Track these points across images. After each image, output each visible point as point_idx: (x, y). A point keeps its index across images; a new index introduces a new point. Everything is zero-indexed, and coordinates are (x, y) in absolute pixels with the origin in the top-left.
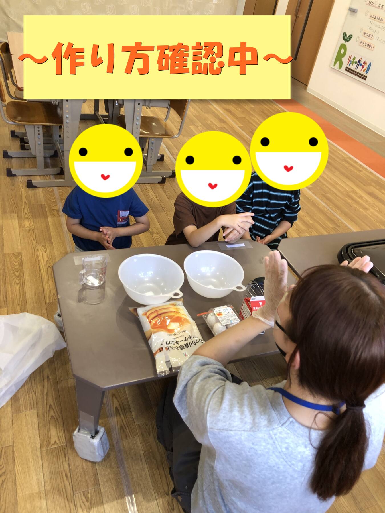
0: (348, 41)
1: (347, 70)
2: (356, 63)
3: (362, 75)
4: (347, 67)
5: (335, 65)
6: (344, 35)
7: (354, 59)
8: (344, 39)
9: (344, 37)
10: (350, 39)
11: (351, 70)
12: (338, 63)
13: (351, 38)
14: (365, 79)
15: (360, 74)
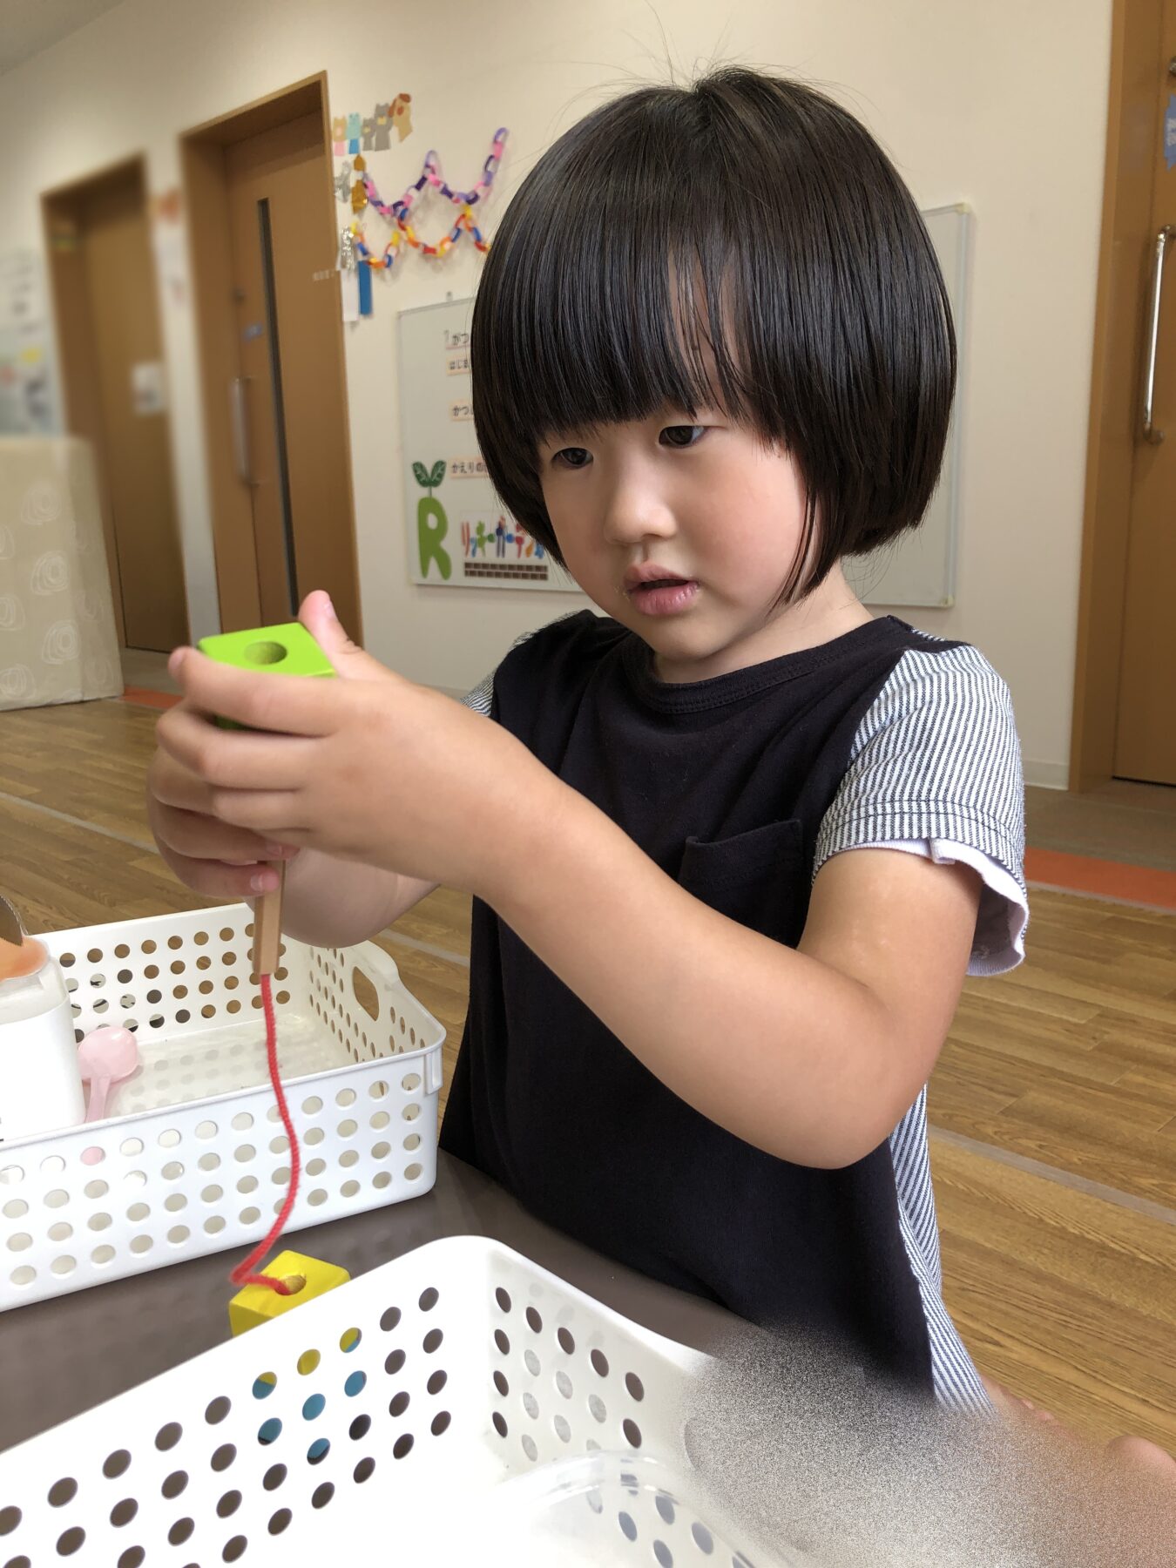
0: (436, 484)
1: (472, 574)
2: (490, 538)
3: (529, 568)
4: (467, 565)
5: (425, 570)
6: (415, 471)
7: (480, 528)
8: (423, 484)
9: (418, 477)
10: (441, 476)
11: (485, 566)
12: (433, 564)
13: (443, 470)
14: (544, 577)
15: (520, 567)
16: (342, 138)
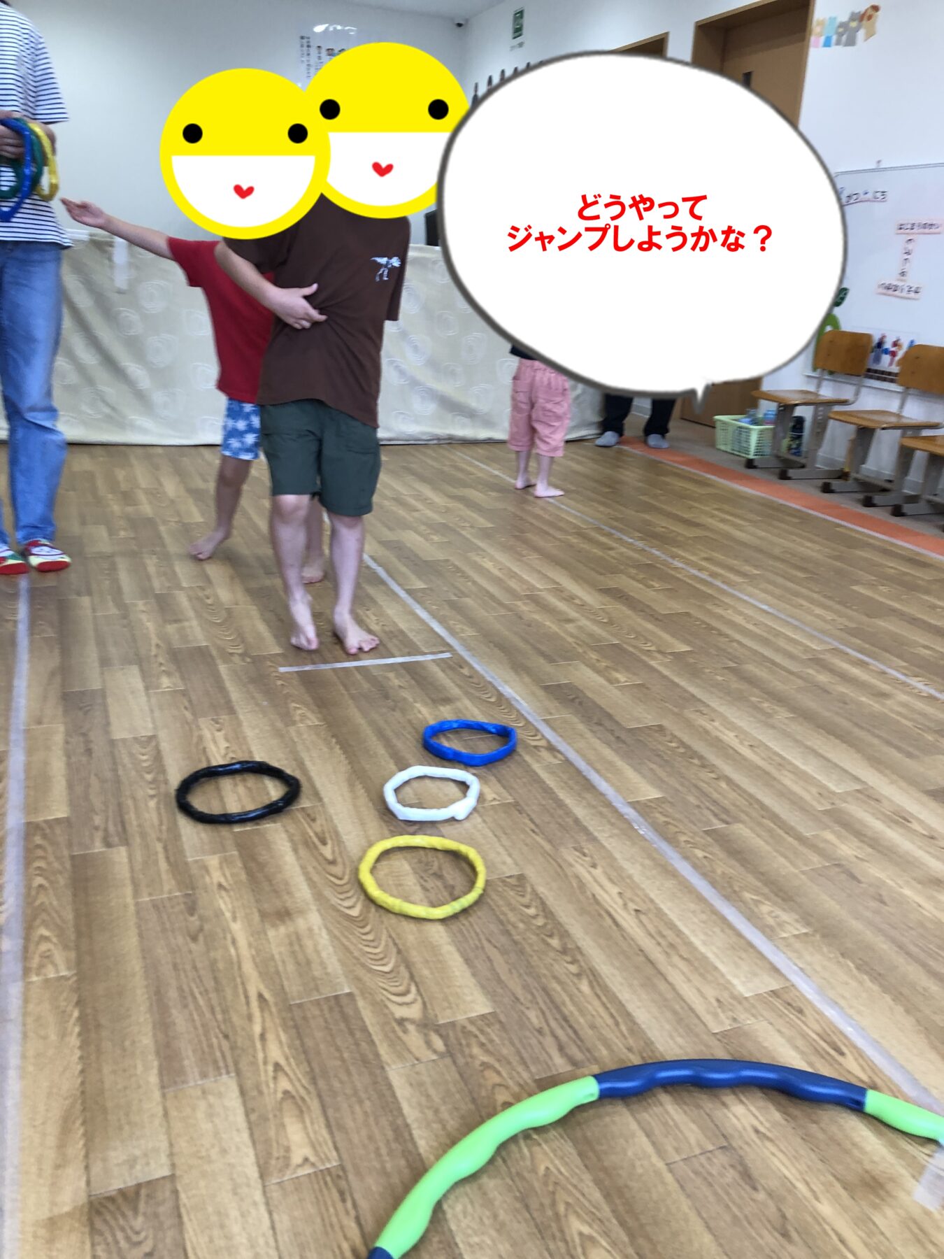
10: (843, 300)
13: (846, 294)
15: (890, 374)
16: (820, 35)
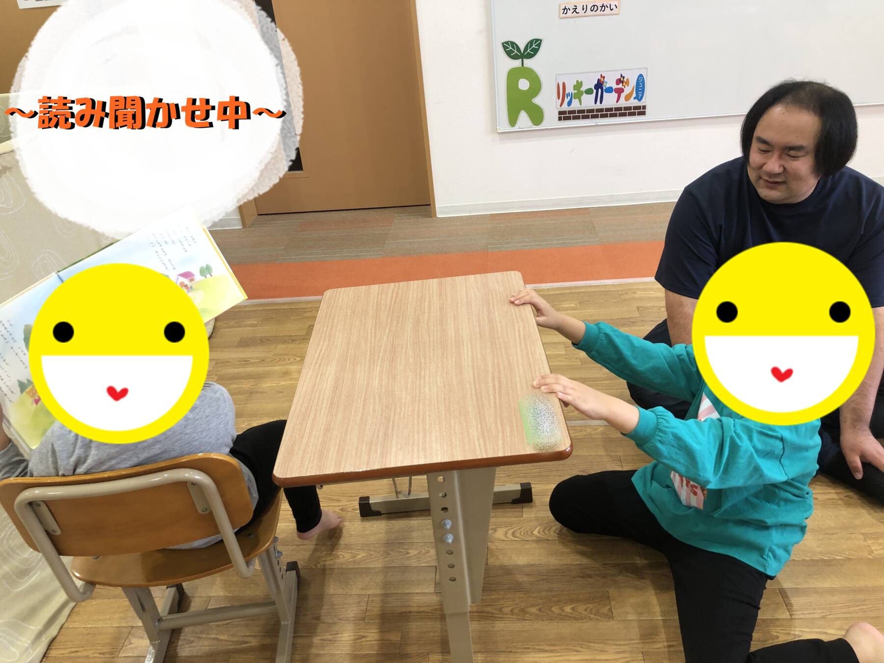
0: (530, 56)
1: (568, 118)
2: (589, 92)
3: (629, 108)
4: (560, 113)
5: (513, 121)
6: (505, 48)
7: (579, 85)
8: (515, 57)
9: (509, 54)
10: (536, 51)
11: (582, 111)
12: (523, 116)
13: (539, 45)
14: (643, 113)
15: (619, 109)
